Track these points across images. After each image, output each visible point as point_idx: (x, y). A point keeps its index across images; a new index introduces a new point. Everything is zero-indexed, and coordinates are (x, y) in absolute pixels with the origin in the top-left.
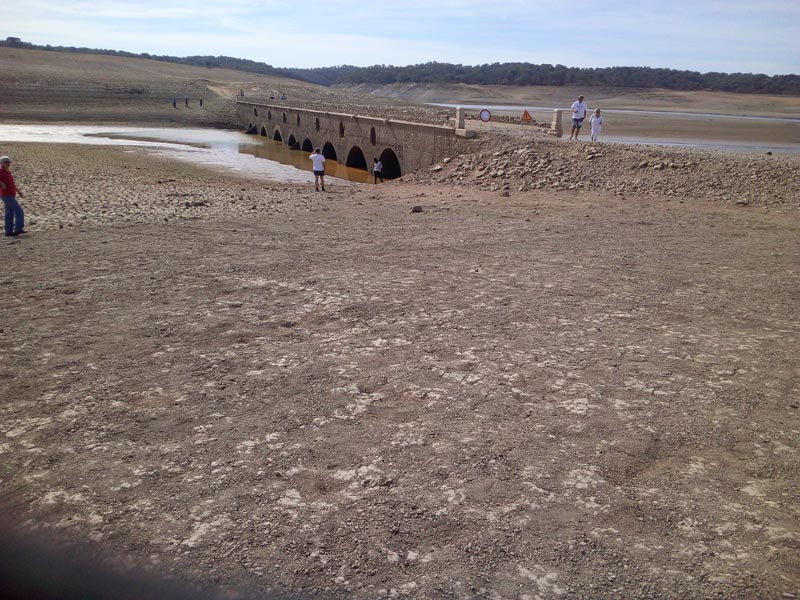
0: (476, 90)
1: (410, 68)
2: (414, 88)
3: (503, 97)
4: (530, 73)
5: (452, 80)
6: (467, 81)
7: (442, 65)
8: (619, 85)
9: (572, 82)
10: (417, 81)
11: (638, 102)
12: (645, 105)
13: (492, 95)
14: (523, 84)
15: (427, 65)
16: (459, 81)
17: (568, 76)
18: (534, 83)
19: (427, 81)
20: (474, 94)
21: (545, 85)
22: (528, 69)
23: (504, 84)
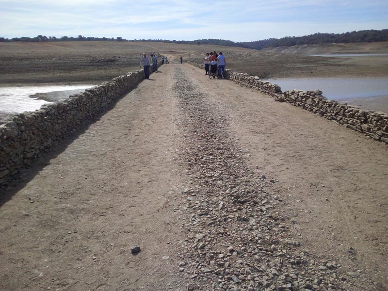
0: (341, 46)
2: (306, 47)
3: (358, 49)
5: (328, 41)
6: (337, 42)
10: (308, 44)
14: (370, 41)
16: (332, 42)
18: (377, 40)
20: (339, 48)
21: (384, 41)
23: (359, 42)
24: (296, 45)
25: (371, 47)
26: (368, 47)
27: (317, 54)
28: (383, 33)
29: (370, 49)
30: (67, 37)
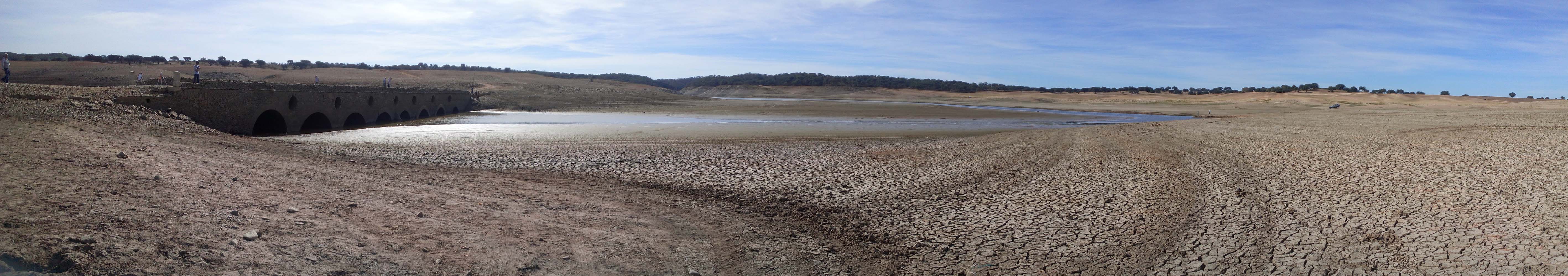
0: (767, 89)
1: (734, 77)
2: (730, 88)
3: (783, 93)
4: (802, 78)
5: (755, 83)
6: (764, 84)
7: (754, 75)
8: (856, 86)
9: (827, 83)
10: (732, 84)
11: (865, 95)
12: (868, 97)
13: (776, 92)
14: (797, 84)
15: (745, 75)
16: (758, 84)
17: (825, 80)
18: (804, 84)
19: (737, 84)
20: (765, 92)
21: (811, 85)
22: (800, 76)
23: (785, 85)
24: (719, 85)
25: (796, 92)
26: (793, 91)
27: (740, 96)
28: (809, 77)
29: (796, 94)
30: (448, 65)
